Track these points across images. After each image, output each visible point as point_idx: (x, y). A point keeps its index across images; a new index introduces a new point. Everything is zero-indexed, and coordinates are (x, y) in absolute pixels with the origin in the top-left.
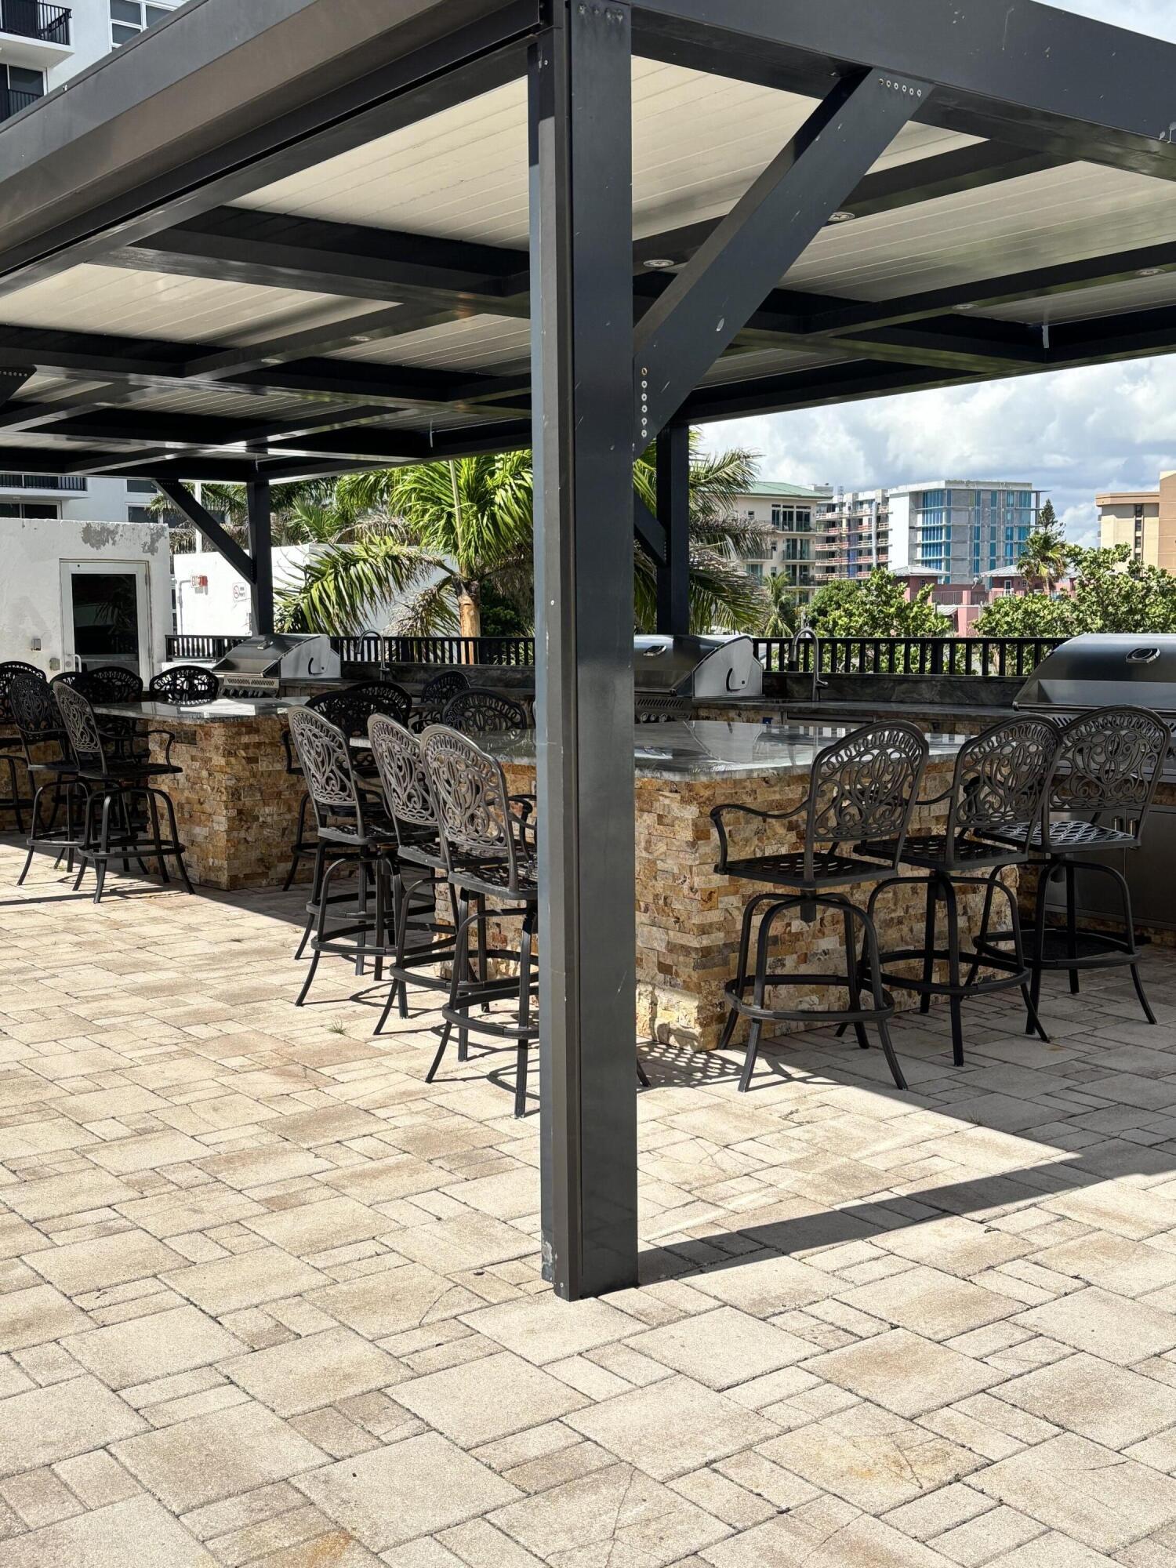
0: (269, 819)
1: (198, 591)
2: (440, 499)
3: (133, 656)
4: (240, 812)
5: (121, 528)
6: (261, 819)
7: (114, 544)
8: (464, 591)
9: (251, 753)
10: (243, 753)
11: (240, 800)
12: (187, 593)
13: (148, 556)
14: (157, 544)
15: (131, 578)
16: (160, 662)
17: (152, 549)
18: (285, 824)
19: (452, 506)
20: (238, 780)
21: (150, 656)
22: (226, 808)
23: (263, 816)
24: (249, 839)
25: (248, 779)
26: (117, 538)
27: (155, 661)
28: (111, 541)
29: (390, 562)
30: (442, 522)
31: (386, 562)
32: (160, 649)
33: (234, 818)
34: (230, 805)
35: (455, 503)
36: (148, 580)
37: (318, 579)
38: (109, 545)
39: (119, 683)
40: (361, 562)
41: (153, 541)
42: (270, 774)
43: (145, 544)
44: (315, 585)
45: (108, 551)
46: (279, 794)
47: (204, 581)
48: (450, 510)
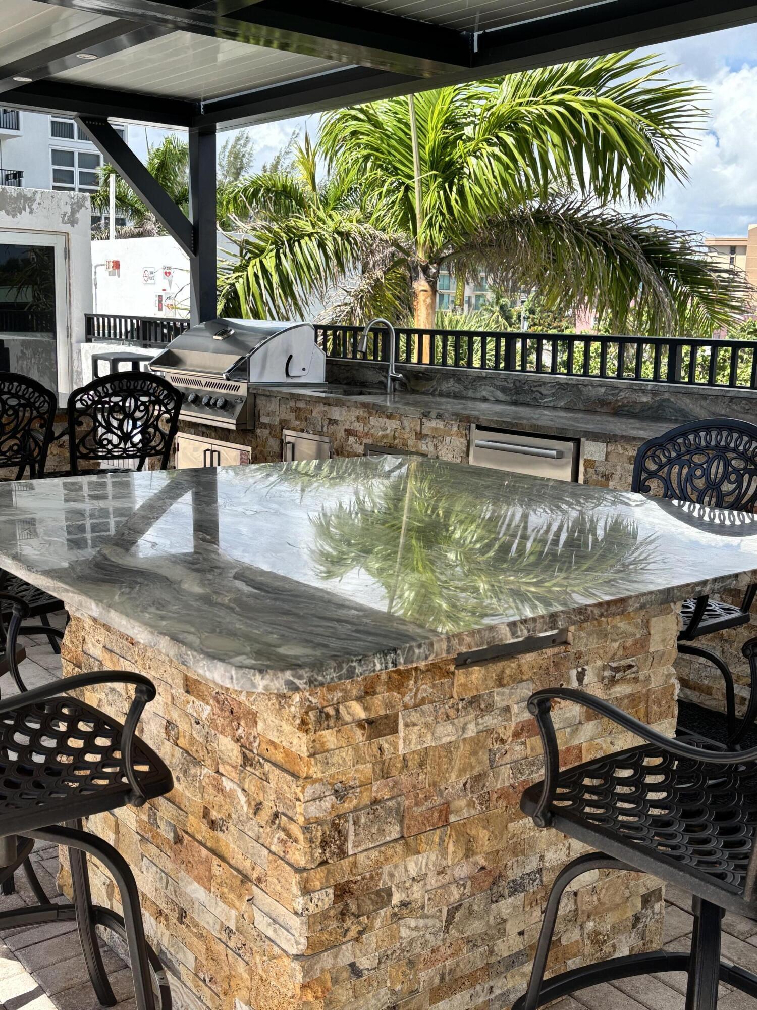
0: (417, 893)
1: (110, 274)
2: (396, 168)
3: (51, 335)
4: (342, 892)
5: (39, 196)
6: (396, 899)
7: (31, 212)
8: (421, 275)
9: (378, 706)
10: (359, 711)
11: (342, 853)
12: (102, 275)
13: (67, 228)
14: (77, 215)
15: (49, 251)
16: (79, 342)
17: (73, 221)
18: (455, 894)
19: (411, 177)
20: (340, 794)
21: (69, 335)
22: (306, 891)
23: (402, 886)
24: (364, 963)
25: (365, 785)
26: (35, 206)
27: (74, 340)
28: (28, 210)
29: (339, 239)
30: (400, 195)
31: (334, 239)
32: (79, 328)
33: (325, 915)
34: (317, 878)
35: (415, 174)
36: (67, 254)
37: (256, 256)
38: (26, 214)
39: (13, 402)
40: (307, 238)
41: (73, 212)
42: (423, 758)
43: (65, 214)
44: (252, 262)
45: (24, 220)
46: (445, 810)
47: (117, 265)
48: (408, 182)
